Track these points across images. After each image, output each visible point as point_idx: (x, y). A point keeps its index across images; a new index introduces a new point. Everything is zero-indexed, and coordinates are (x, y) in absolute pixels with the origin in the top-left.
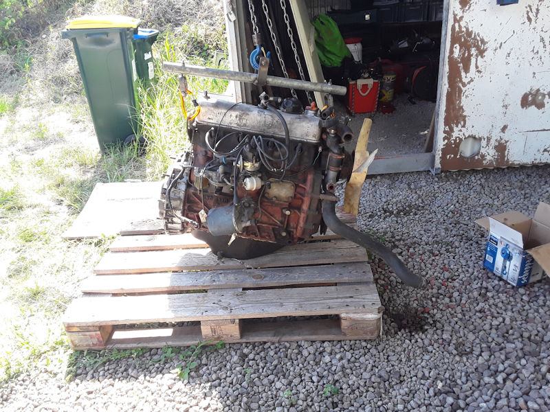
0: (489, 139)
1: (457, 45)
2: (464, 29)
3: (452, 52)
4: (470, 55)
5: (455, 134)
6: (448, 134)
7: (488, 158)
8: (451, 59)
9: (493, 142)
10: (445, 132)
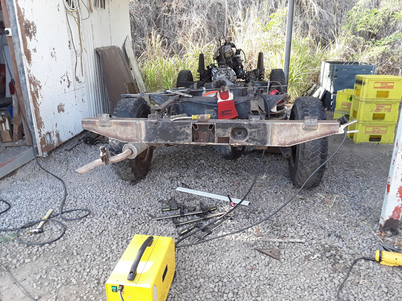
0: (53, 132)
1: (32, 85)
2: (32, 76)
3: (31, 88)
4: (37, 89)
5: (43, 133)
6: (40, 133)
7: (55, 142)
8: (31, 91)
9: (55, 134)
10: (39, 133)
